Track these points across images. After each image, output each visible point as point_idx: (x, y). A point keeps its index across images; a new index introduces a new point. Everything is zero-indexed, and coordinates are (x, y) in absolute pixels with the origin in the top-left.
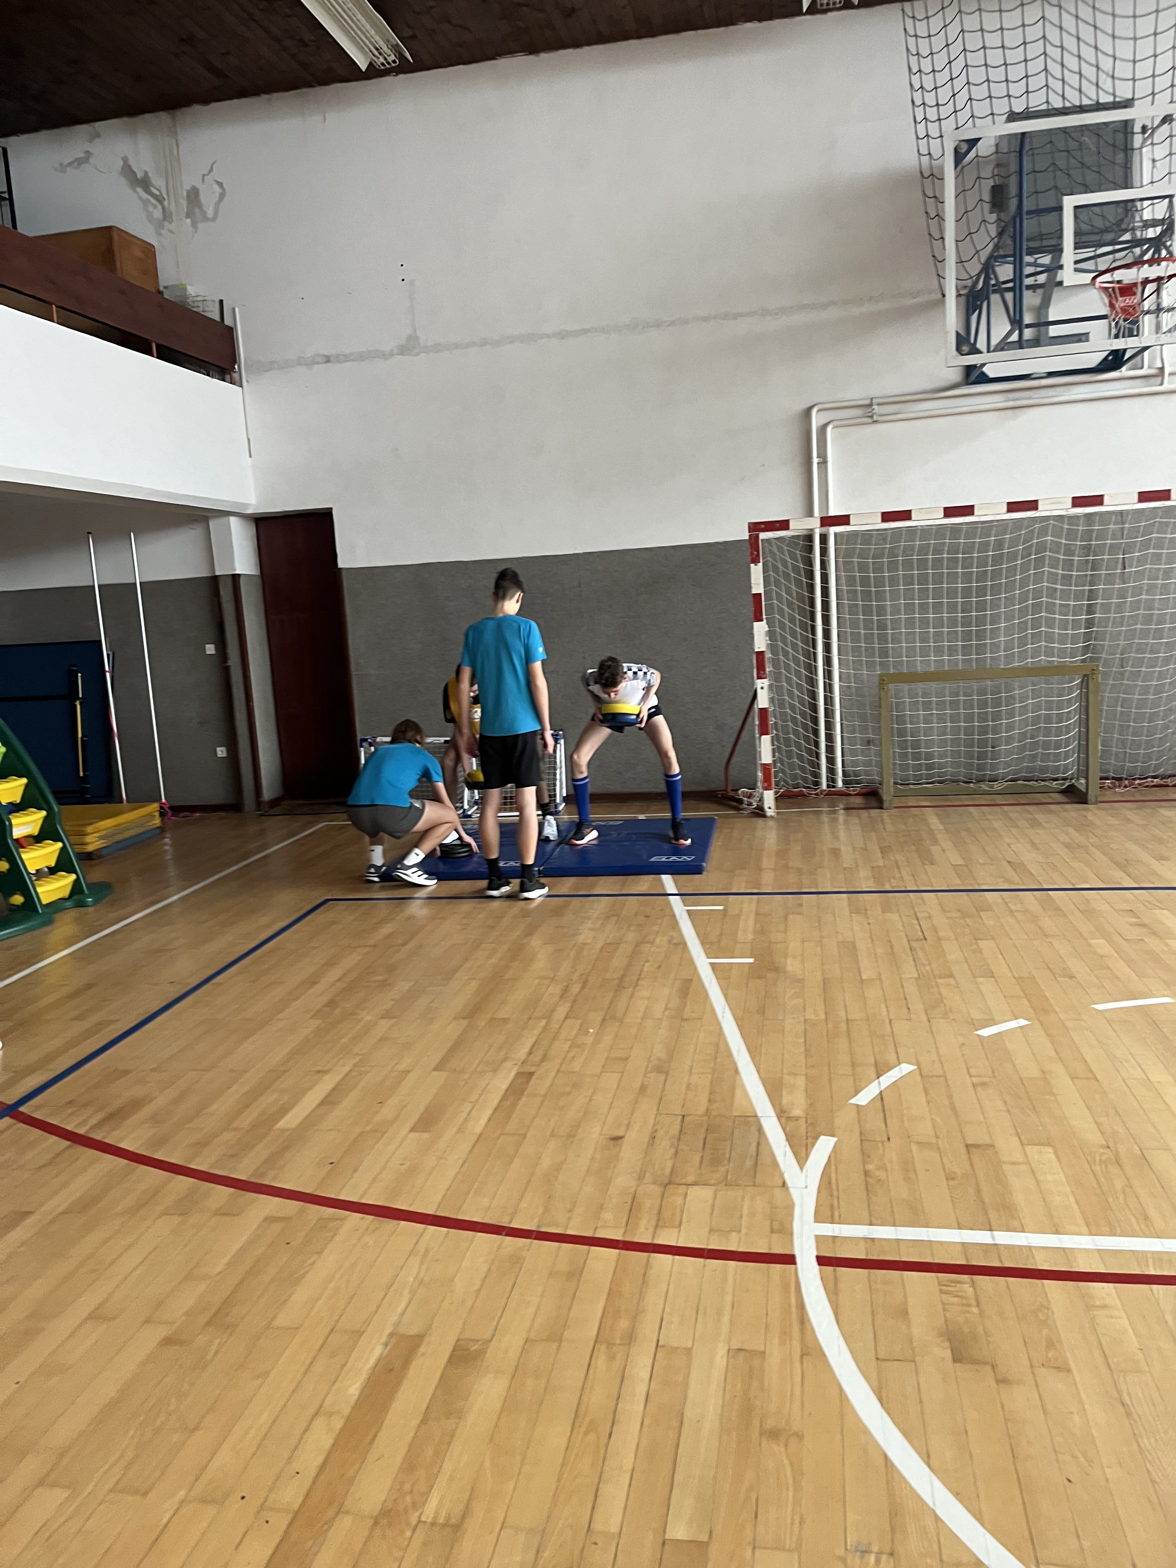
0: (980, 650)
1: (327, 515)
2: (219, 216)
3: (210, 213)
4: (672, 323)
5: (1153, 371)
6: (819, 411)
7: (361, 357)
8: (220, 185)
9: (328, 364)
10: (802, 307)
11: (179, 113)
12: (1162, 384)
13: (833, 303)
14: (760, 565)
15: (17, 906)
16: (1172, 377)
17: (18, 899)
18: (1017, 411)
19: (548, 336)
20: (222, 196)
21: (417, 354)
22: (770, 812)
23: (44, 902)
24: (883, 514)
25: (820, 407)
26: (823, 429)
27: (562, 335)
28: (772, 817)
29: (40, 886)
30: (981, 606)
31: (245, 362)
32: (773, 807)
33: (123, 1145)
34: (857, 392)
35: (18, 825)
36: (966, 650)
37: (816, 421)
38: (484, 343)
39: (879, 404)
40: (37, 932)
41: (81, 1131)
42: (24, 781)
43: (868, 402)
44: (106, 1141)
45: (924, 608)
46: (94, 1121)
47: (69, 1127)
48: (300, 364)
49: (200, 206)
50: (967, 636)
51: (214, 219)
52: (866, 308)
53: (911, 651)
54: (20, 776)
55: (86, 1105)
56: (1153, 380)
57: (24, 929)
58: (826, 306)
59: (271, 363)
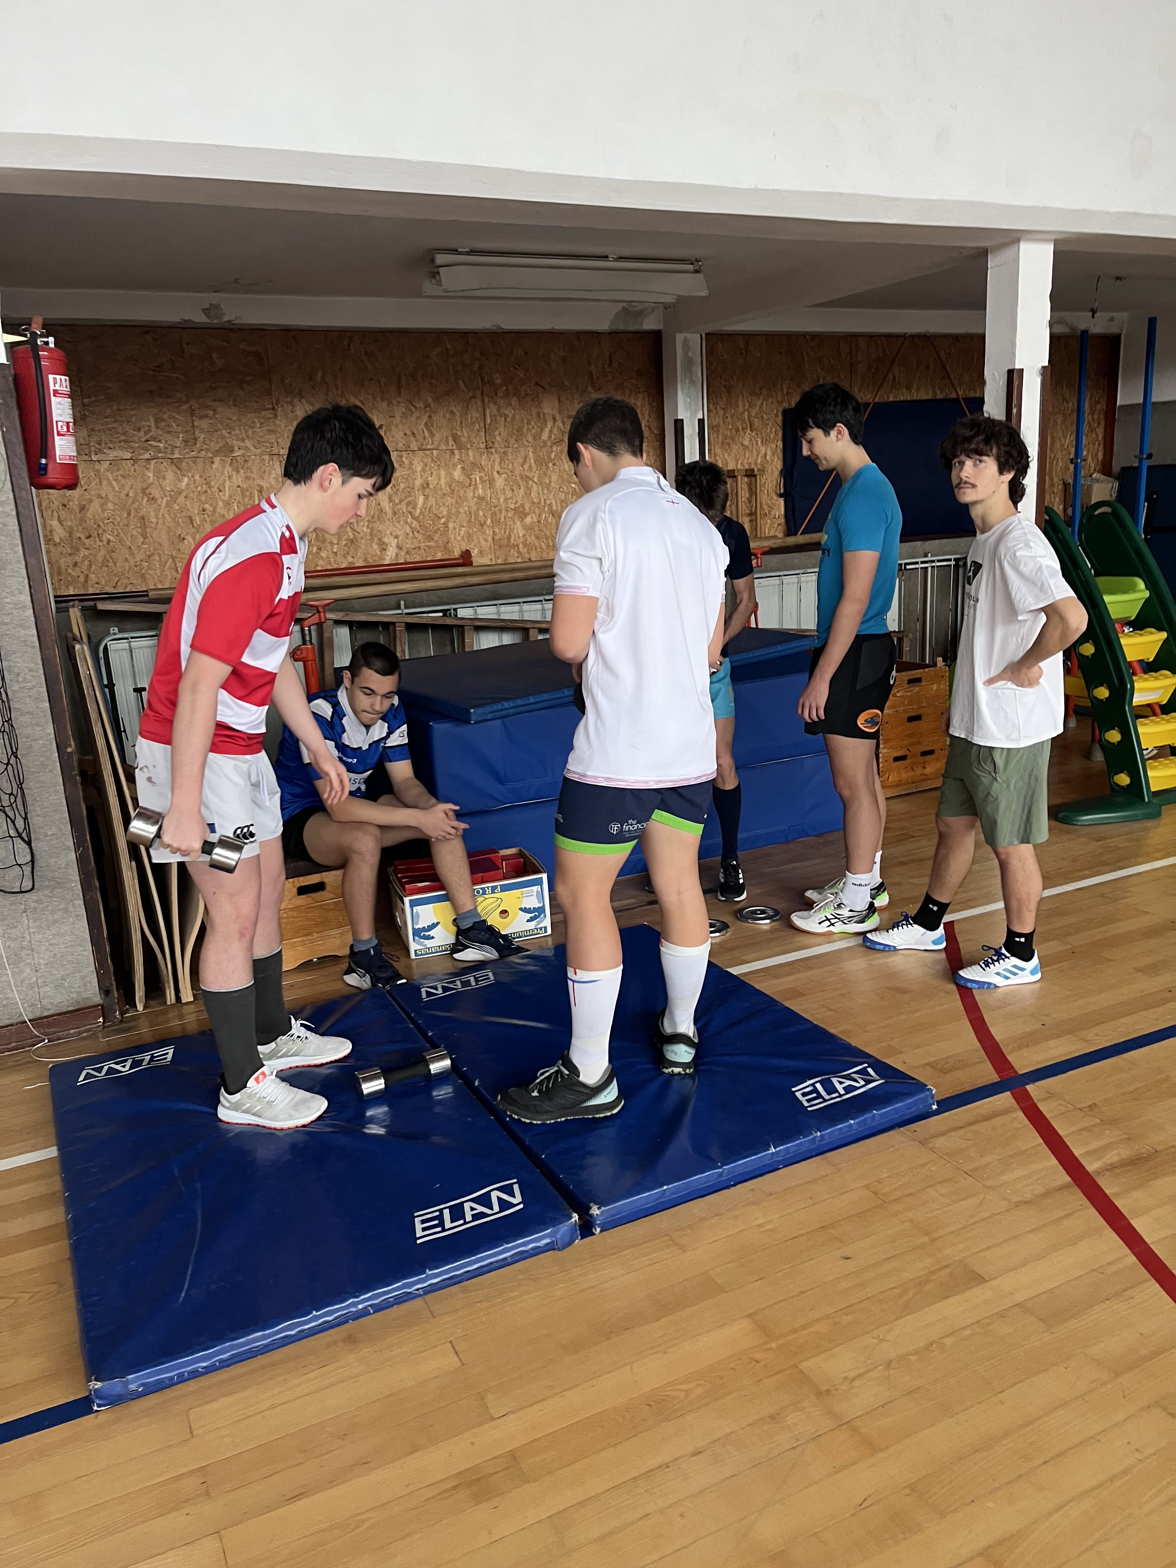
15: (1123, 787)
17: (1123, 779)
23: (1153, 789)
29: (1154, 768)
33: (1137, 1224)
35: (1142, 690)
40: (1136, 826)
41: (1091, 1167)
42: (1164, 635)
44: (1118, 1203)
46: (1113, 1157)
47: (1077, 1152)
54: (1160, 629)
55: (1112, 1122)
57: (1123, 817)
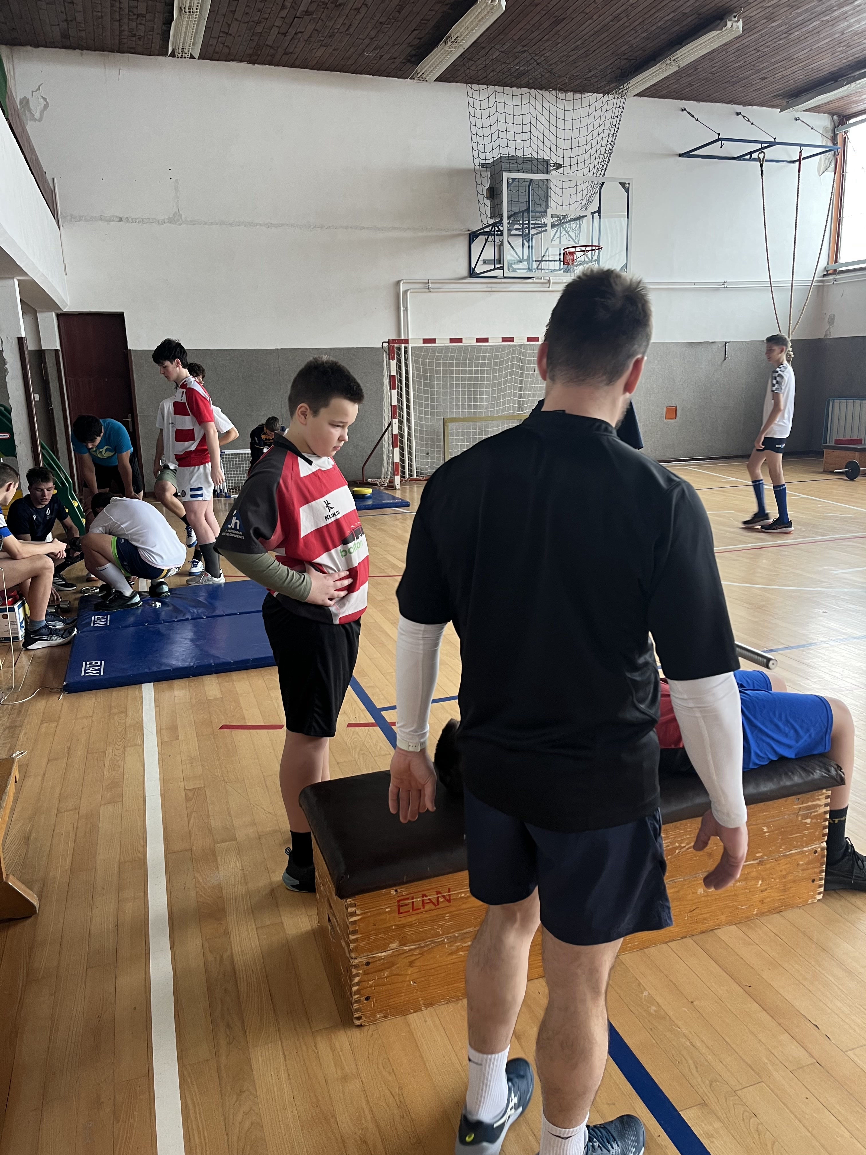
0: (475, 407)
1: (119, 317)
2: (44, 119)
3: (37, 116)
4: (329, 227)
5: (546, 281)
6: (403, 283)
7: (143, 221)
8: (45, 99)
9: (121, 223)
10: (394, 228)
11: (16, 48)
12: (549, 287)
13: (409, 229)
14: (395, 361)
16: (554, 285)
18: (491, 293)
19: (261, 225)
20: (46, 107)
21: (180, 225)
22: (398, 487)
24: (451, 339)
25: (404, 281)
26: (405, 292)
27: (268, 226)
28: (399, 489)
30: (476, 386)
31: (62, 214)
32: (399, 484)
34: (421, 276)
36: (469, 407)
37: (402, 288)
38: (222, 223)
39: (432, 283)
43: (427, 281)
45: (451, 386)
48: (101, 219)
49: (30, 110)
50: (470, 400)
51: (40, 120)
52: (425, 234)
53: (445, 407)
56: (545, 285)
58: (405, 230)
59: (80, 217)
